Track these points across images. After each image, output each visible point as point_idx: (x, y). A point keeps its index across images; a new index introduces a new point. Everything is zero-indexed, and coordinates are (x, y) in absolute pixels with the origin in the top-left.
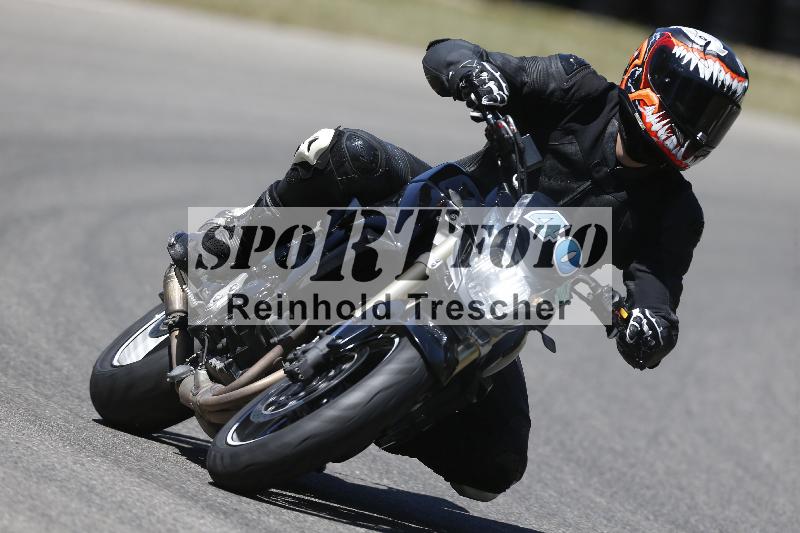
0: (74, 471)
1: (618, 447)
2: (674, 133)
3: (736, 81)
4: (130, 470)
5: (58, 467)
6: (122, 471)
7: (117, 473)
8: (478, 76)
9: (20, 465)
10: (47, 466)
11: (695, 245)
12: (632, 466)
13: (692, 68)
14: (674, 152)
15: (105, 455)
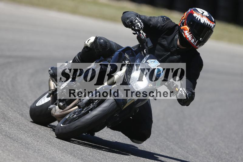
0: (62, 159)
1: (227, 152)
2: (193, 38)
3: (211, 23)
4: (79, 158)
5: (57, 157)
6: (76, 159)
7: (74, 159)
8: (135, 21)
9: (45, 157)
10: (53, 157)
11: (200, 71)
12: (231, 158)
13: (198, 20)
14: (193, 44)
15: (71, 154)
